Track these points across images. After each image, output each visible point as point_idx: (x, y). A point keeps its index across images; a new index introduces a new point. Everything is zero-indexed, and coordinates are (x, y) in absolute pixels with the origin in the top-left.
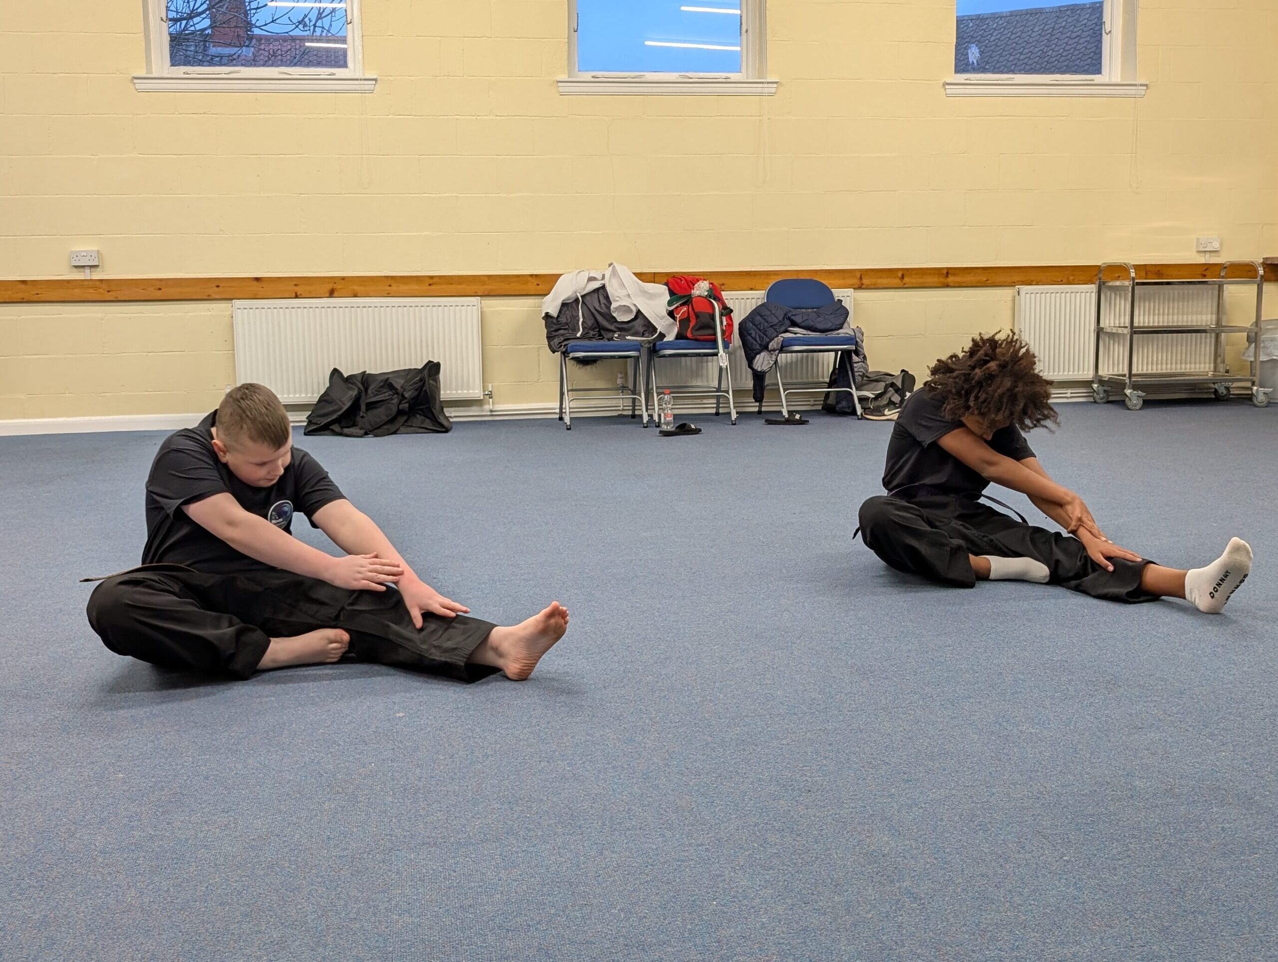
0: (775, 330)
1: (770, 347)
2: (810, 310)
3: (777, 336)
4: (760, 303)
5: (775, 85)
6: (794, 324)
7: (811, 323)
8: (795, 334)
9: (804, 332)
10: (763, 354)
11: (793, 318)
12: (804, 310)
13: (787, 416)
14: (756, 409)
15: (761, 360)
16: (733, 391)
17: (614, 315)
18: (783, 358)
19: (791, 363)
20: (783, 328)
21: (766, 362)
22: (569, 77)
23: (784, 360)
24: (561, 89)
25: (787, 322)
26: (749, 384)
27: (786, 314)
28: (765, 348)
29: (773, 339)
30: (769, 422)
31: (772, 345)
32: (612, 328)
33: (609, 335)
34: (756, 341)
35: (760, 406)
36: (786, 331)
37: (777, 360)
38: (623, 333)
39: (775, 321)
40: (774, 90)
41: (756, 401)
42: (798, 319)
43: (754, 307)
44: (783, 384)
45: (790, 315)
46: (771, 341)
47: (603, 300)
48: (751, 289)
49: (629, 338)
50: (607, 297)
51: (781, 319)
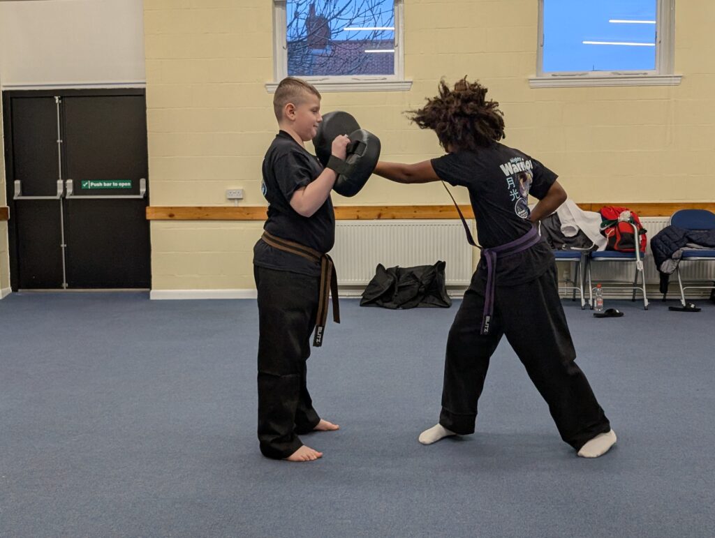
0: (677, 245)
1: (673, 256)
2: (702, 231)
3: (679, 249)
4: (666, 226)
5: (679, 78)
6: (691, 241)
7: (704, 241)
8: (692, 248)
9: (698, 247)
10: (668, 261)
11: (690, 237)
12: (698, 231)
13: (685, 305)
14: (662, 297)
15: (667, 265)
16: (646, 285)
17: (563, 232)
18: (682, 263)
19: (688, 267)
20: (683, 244)
21: (670, 267)
22: (537, 76)
23: (682, 265)
24: (531, 85)
25: (686, 240)
26: (657, 280)
27: (685, 234)
28: (669, 257)
29: (676, 251)
30: (672, 309)
31: (675, 255)
32: (561, 240)
33: (559, 246)
34: (663, 251)
35: (665, 296)
36: (685, 246)
37: (678, 265)
38: (569, 245)
39: (677, 239)
40: (679, 82)
41: (662, 292)
42: (694, 238)
43: (662, 229)
44: (682, 282)
45: (688, 234)
46: (674, 252)
47: (555, 222)
48: (660, 215)
49: (573, 248)
50: (558, 221)
51: (681, 237)
